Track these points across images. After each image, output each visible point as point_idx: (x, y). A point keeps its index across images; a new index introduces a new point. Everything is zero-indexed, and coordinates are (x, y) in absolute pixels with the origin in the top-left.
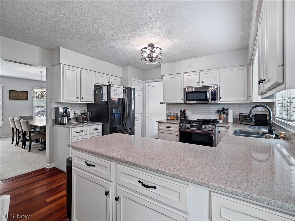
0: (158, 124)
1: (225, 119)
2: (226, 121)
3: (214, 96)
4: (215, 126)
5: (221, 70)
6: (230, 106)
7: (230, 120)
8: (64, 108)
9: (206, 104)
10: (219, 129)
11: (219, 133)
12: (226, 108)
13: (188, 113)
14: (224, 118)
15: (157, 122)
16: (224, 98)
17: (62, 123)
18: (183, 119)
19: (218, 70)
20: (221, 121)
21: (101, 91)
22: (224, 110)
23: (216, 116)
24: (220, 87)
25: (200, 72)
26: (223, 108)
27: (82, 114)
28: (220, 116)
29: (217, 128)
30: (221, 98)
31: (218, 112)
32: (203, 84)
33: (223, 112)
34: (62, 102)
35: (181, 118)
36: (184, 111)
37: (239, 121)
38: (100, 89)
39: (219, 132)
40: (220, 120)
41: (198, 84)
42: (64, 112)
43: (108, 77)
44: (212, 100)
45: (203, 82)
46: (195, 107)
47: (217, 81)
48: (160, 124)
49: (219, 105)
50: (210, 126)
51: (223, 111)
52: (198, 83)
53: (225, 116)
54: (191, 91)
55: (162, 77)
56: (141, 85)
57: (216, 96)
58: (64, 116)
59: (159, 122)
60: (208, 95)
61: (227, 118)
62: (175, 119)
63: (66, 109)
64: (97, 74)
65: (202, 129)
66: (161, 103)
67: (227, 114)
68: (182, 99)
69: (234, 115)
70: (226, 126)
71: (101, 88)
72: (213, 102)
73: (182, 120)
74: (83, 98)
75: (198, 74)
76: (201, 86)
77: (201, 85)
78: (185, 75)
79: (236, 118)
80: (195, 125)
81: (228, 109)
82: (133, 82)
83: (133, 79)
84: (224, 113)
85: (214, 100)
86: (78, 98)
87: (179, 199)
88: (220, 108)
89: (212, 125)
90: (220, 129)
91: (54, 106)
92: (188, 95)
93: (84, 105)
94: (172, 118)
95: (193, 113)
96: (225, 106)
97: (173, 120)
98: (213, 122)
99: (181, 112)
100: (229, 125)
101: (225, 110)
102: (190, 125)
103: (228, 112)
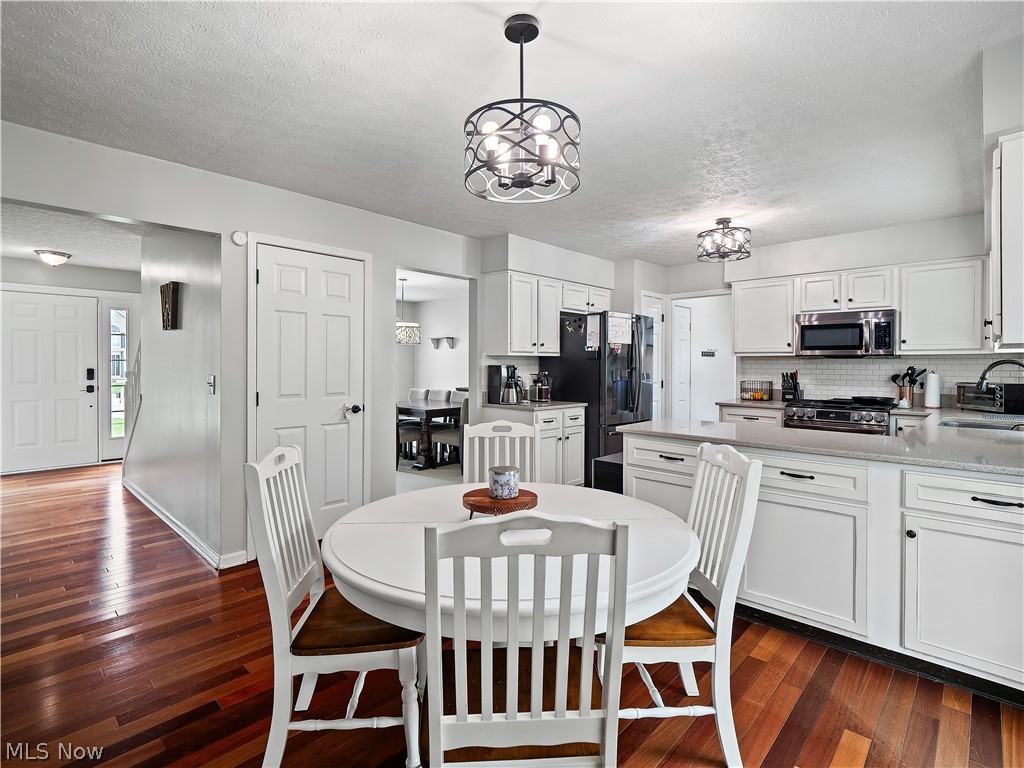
0: (721, 410)
1: (916, 398)
2: (919, 403)
3: (885, 335)
4: (889, 414)
5: (903, 270)
6: (932, 362)
7: (932, 398)
8: (508, 368)
9: (862, 357)
10: (899, 421)
11: (899, 432)
12: (918, 367)
13: (803, 382)
14: (912, 395)
15: (716, 404)
16: (912, 340)
17: (506, 402)
18: (791, 397)
19: (896, 270)
20: (905, 403)
21: (580, 327)
22: (913, 372)
23: (889, 389)
24: (900, 314)
25: (843, 274)
26: (910, 368)
27: (535, 382)
28: (901, 389)
29: (893, 419)
30: (904, 342)
31: (895, 378)
32: (851, 305)
33: (913, 377)
34: (510, 354)
35: (784, 394)
36: (794, 376)
37: (959, 402)
38: (578, 323)
39: (901, 429)
40: (901, 398)
41: (836, 306)
42: (508, 378)
43: (585, 289)
44: (878, 346)
45: (850, 300)
46: (826, 366)
47: (892, 298)
48: (725, 410)
49: (898, 360)
50: (873, 414)
51: (911, 375)
52: (836, 301)
53: (916, 389)
54: (807, 324)
55: (729, 286)
56: (659, 306)
57: (890, 337)
58: (509, 386)
59: (722, 406)
60: (866, 335)
61: (923, 396)
62: (765, 397)
63: (512, 370)
64: (568, 286)
65: (851, 421)
66: (704, 354)
67: (922, 385)
68: (789, 345)
69: (942, 387)
70: (920, 413)
71: (580, 319)
72: (881, 352)
73: (788, 400)
74: (543, 345)
75: (836, 278)
76: (844, 310)
77: (844, 307)
78: (798, 280)
79: (950, 397)
80: (832, 413)
81: (925, 370)
82: (643, 299)
83: (643, 292)
84: (913, 382)
85: (885, 346)
86: (535, 344)
87: (855, 487)
88: (901, 368)
89: (882, 410)
90: (902, 423)
91: (486, 363)
92: (807, 332)
93: (533, 362)
94: (758, 396)
95: (819, 382)
96: (916, 362)
97: (762, 400)
98: (884, 404)
99: (784, 381)
100: (928, 411)
101: (917, 372)
102: (815, 410)
103: (926, 378)
